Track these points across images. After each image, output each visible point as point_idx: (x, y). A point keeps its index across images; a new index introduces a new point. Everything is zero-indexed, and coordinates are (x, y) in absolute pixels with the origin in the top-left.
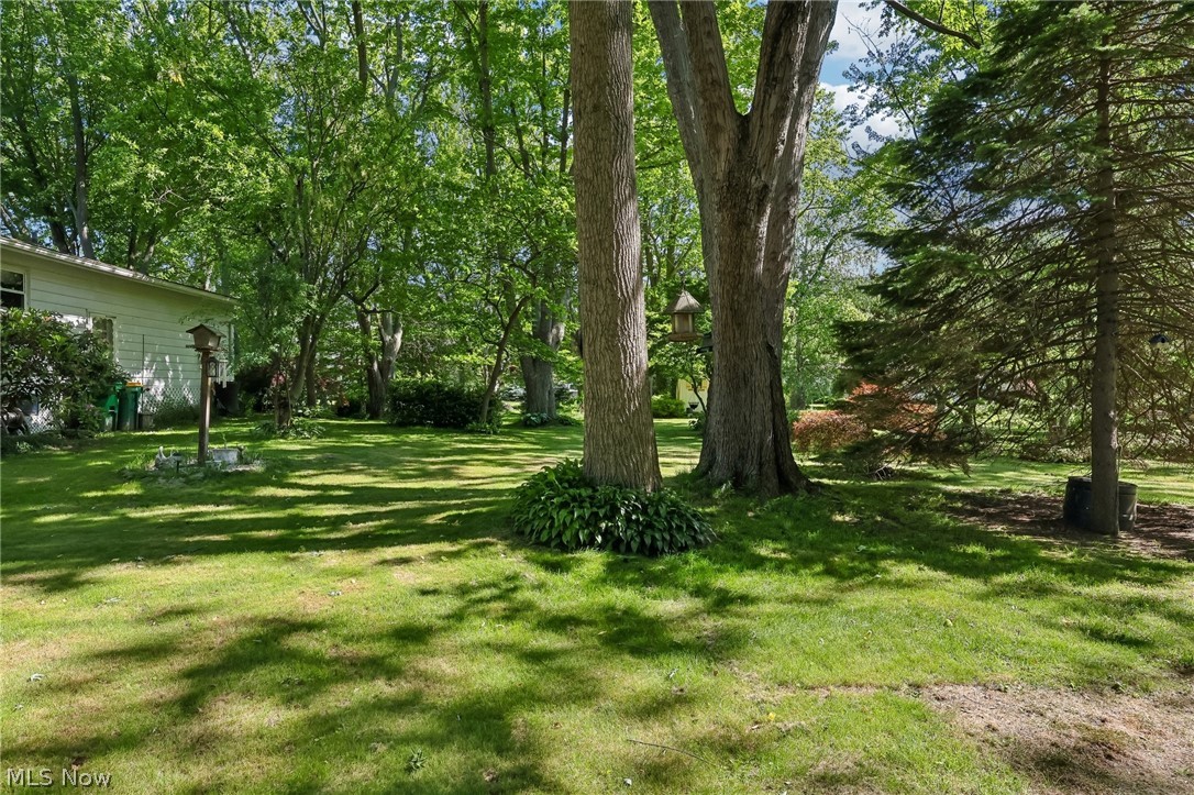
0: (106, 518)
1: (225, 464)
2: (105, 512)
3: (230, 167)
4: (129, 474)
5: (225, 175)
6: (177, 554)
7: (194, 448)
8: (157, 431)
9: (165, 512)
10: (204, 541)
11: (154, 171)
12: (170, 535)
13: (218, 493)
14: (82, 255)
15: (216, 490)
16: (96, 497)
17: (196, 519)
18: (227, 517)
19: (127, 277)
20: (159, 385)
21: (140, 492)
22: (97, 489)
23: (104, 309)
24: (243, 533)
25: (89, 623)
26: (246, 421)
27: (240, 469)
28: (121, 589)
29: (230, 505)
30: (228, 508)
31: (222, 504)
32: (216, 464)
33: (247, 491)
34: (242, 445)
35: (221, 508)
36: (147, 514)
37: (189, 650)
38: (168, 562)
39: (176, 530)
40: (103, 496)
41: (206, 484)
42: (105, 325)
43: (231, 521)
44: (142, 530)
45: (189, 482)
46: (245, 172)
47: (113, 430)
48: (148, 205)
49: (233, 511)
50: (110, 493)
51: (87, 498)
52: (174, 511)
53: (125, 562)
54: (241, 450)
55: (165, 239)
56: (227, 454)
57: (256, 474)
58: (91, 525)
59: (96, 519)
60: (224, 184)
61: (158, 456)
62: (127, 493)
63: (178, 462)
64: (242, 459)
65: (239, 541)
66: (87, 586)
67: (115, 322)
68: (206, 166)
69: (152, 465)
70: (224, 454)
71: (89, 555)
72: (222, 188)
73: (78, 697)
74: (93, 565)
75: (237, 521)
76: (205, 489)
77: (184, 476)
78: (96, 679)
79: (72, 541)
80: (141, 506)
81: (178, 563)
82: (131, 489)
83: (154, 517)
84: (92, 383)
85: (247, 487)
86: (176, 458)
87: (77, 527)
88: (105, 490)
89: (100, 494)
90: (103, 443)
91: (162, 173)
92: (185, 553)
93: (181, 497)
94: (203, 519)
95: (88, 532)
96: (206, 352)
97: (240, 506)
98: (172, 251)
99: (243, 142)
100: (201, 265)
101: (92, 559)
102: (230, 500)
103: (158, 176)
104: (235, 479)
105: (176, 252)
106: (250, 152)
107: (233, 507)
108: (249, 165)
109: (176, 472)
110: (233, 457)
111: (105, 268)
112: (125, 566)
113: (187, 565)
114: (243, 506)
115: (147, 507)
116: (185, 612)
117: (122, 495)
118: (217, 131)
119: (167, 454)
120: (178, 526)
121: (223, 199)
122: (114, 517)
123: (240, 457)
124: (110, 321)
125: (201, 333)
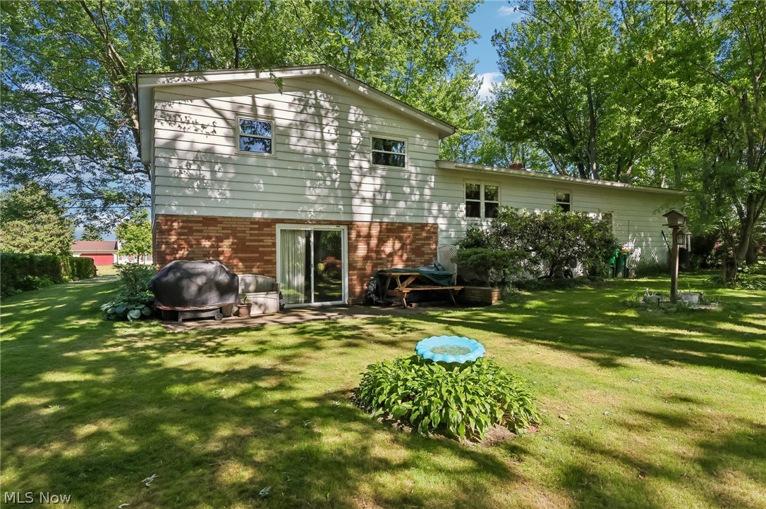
0: (620, 329)
1: (690, 304)
2: (619, 325)
3: (684, 103)
4: (630, 304)
5: (681, 109)
6: (671, 359)
7: (668, 292)
8: (638, 279)
9: (655, 330)
10: (687, 354)
11: (634, 120)
12: (662, 346)
13: (689, 323)
14: (593, 178)
15: (687, 320)
16: (612, 316)
17: (676, 338)
18: (699, 340)
19: (621, 187)
20: (638, 251)
21: (636, 316)
22: (613, 311)
23: (607, 208)
24: (714, 354)
25: (627, 390)
26: (696, 274)
27: (703, 308)
28: (641, 374)
29: (699, 332)
30: (698, 334)
31: (693, 331)
32: (685, 303)
33: (710, 324)
34: (702, 291)
35: (693, 333)
36: (643, 330)
37: (696, 427)
38: (664, 363)
39: (665, 343)
40: (616, 316)
41: (678, 316)
42: (608, 216)
43: (702, 343)
44: (644, 340)
45: (666, 313)
46: (696, 102)
47: (613, 277)
48: (631, 142)
49: (702, 336)
50: (620, 314)
51: (608, 316)
52: (661, 330)
53: (639, 358)
54: (701, 294)
55: (637, 161)
56: (691, 296)
57: (715, 312)
58: (613, 332)
59: (615, 328)
60: (680, 115)
61: (645, 295)
62: (629, 315)
63: (659, 299)
64: (702, 301)
65: (714, 360)
66: (621, 368)
67: (613, 214)
68: (668, 107)
69: (641, 300)
70: (689, 296)
71: (618, 350)
72: (679, 119)
73: (631, 433)
74: (621, 355)
75: (707, 344)
76: (680, 318)
77: (663, 309)
78: (640, 426)
79: (606, 340)
80: (639, 324)
81: (672, 365)
82: (631, 314)
83: (649, 333)
84: (605, 250)
85: (711, 321)
86: (658, 297)
87: (607, 331)
88: (617, 312)
89: (614, 314)
90: (609, 284)
91: (640, 121)
92: (676, 360)
93: (663, 322)
94: (682, 339)
95: (612, 335)
96: (675, 227)
97: (706, 334)
98: (641, 167)
99: (692, 84)
100: (658, 173)
101: (619, 352)
102: (699, 329)
103: (637, 123)
104: (699, 314)
105: (643, 168)
106: (699, 88)
107: (701, 334)
108: (698, 97)
109: (658, 305)
110: (696, 298)
111: (608, 184)
112: (639, 360)
113: (679, 368)
114: (710, 334)
115: (643, 325)
116: (686, 400)
117: (626, 316)
118: (675, 83)
119: (650, 293)
120: (667, 341)
121: (680, 126)
122: (625, 329)
123: (700, 299)
124: (610, 214)
125: (672, 216)
